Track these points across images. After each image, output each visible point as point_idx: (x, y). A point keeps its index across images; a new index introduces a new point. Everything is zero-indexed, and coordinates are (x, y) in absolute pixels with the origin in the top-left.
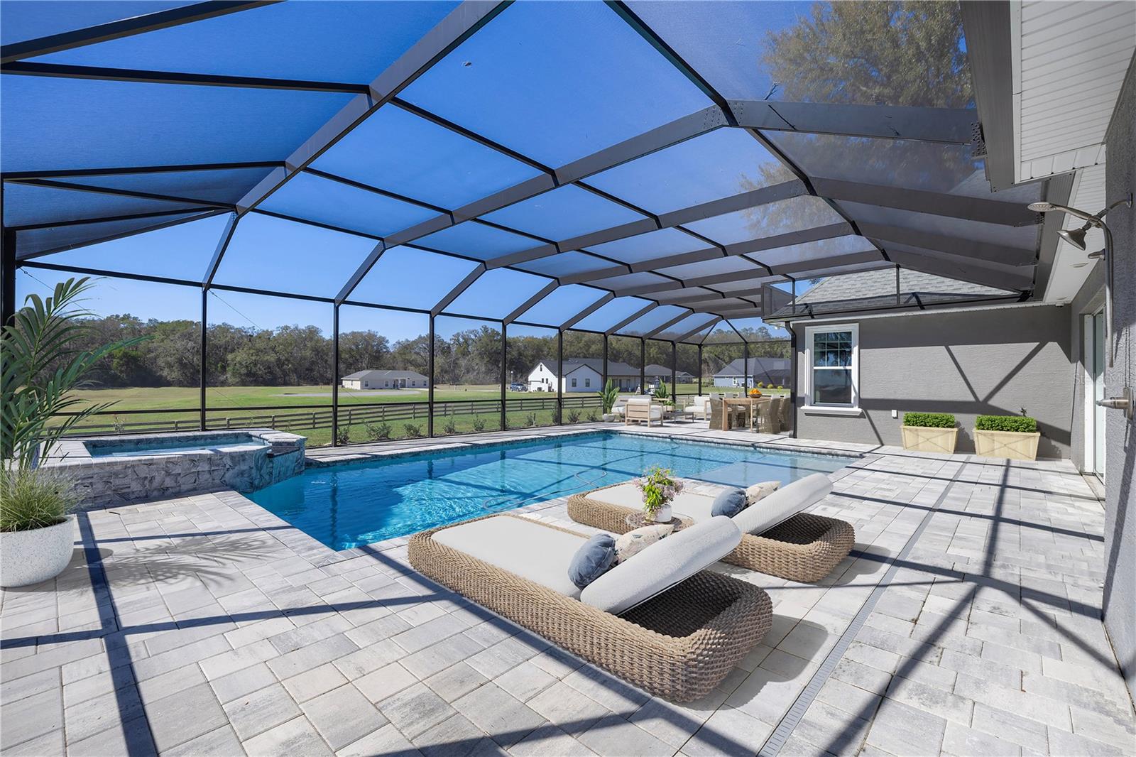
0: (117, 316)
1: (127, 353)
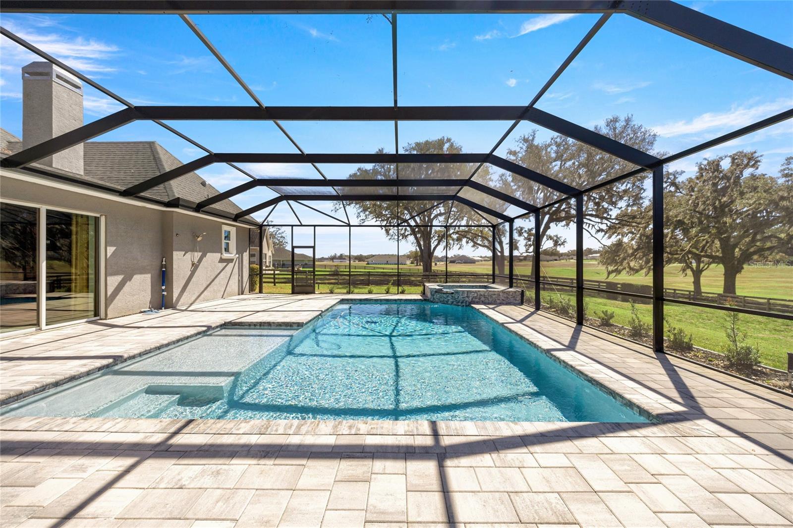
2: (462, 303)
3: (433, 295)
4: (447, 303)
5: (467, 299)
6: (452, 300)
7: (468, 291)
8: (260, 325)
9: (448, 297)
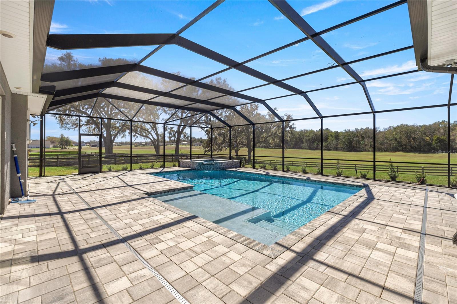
0: (439, 122)
1: (439, 138)
2: (219, 169)
3: (200, 166)
4: (210, 170)
5: (221, 167)
6: (213, 168)
7: (221, 162)
8: (168, 192)
9: (210, 166)
